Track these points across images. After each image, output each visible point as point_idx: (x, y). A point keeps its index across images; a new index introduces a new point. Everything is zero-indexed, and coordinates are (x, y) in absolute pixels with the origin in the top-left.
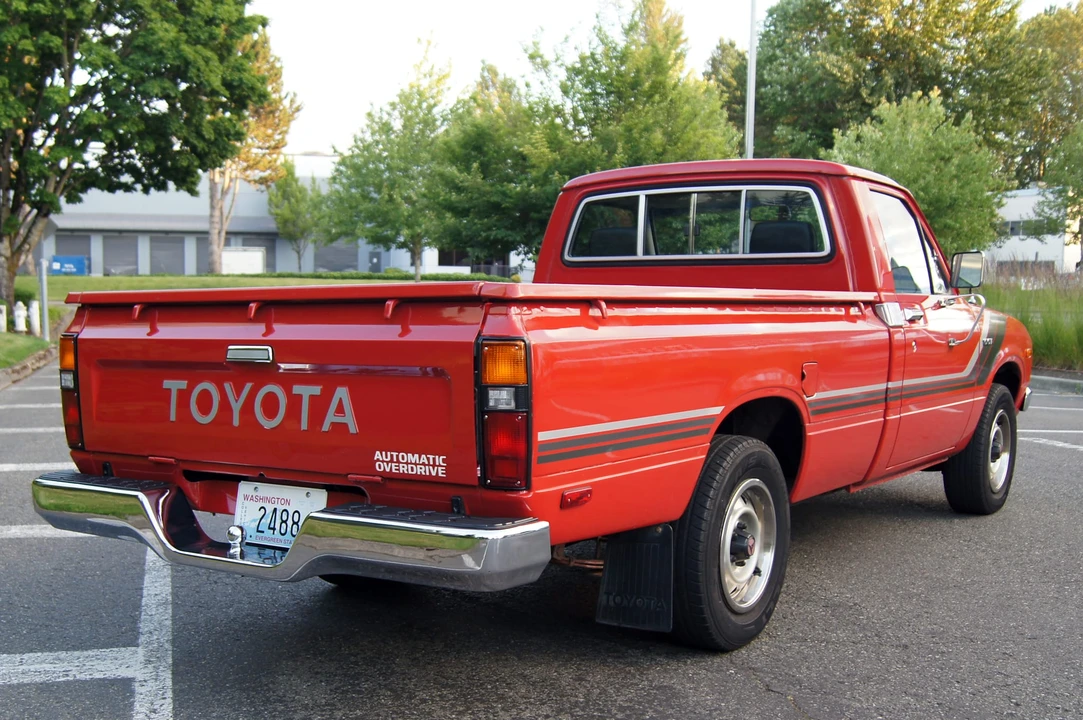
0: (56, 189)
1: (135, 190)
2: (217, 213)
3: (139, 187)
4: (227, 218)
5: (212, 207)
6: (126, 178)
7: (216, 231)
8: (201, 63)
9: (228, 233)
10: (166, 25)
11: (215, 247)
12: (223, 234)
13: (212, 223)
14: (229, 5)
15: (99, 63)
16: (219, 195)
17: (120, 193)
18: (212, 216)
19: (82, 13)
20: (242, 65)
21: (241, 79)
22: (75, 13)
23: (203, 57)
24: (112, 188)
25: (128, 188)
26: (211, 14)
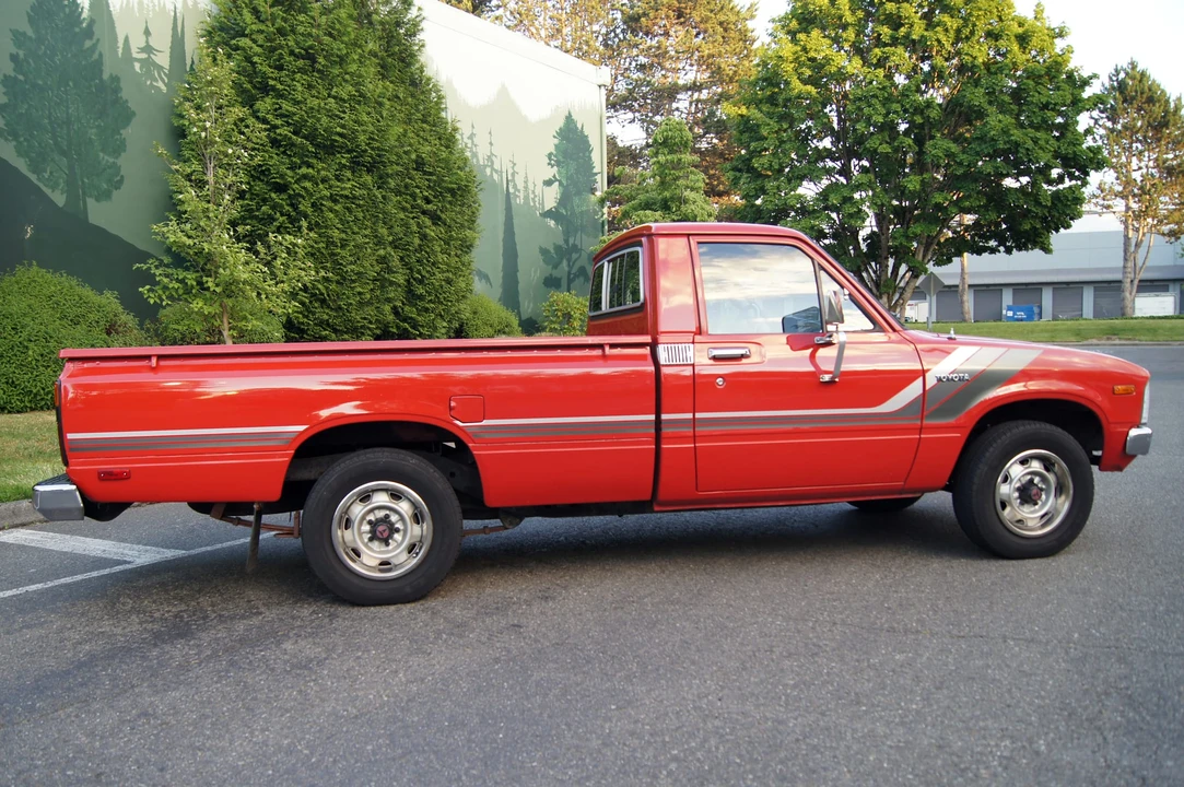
0: (924, 257)
1: (999, 252)
2: (1130, 264)
3: (1002, 249)
4: (1141, 268)
5: (1126, 260)
6: (993, 243)
7: (1129, 280)
8: (1030, 144)
9: (1140, 281)
10: (1000, 117)
11: (1127, 294)
12: (1136, 282)
13: (1125, 273)
14: (1064, 90)
15: (941, 155)
16: (1132, 249)
17: (985, 255)
18: (1125, 267)
19: (929, 117)
20: (1077, 139)
21: (1074, 152)
22: (923, 118)
23: (1032, 138)
24: (979, 251)
25: (993, 251)
26: (1044, 100)
